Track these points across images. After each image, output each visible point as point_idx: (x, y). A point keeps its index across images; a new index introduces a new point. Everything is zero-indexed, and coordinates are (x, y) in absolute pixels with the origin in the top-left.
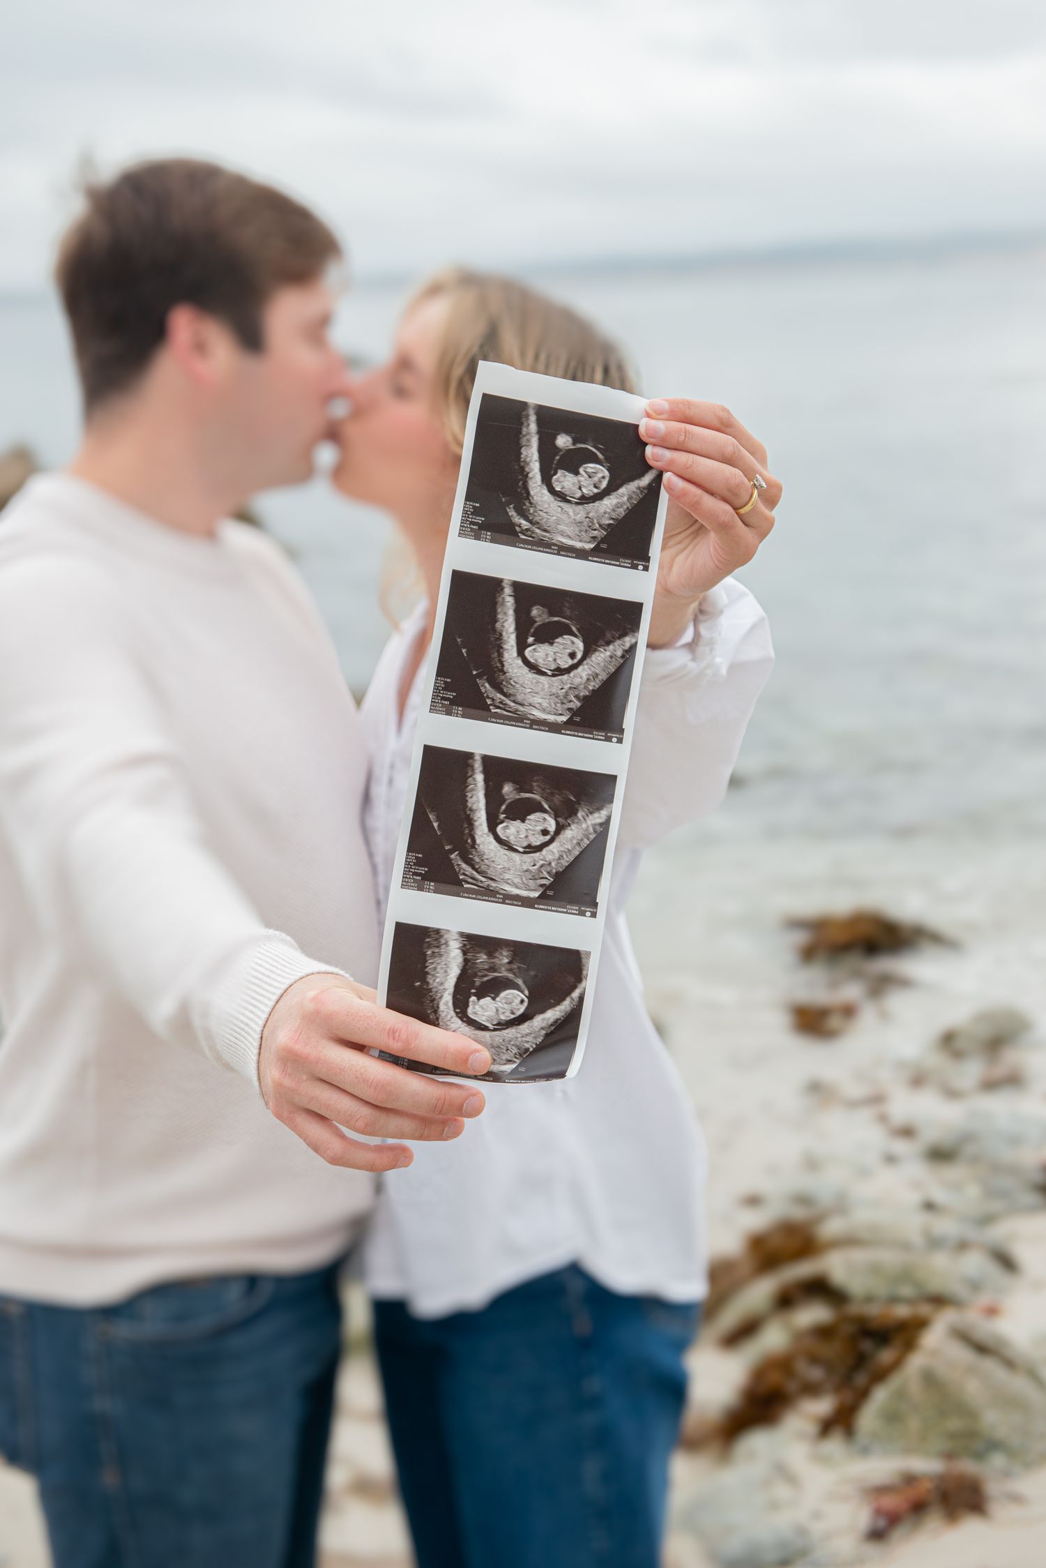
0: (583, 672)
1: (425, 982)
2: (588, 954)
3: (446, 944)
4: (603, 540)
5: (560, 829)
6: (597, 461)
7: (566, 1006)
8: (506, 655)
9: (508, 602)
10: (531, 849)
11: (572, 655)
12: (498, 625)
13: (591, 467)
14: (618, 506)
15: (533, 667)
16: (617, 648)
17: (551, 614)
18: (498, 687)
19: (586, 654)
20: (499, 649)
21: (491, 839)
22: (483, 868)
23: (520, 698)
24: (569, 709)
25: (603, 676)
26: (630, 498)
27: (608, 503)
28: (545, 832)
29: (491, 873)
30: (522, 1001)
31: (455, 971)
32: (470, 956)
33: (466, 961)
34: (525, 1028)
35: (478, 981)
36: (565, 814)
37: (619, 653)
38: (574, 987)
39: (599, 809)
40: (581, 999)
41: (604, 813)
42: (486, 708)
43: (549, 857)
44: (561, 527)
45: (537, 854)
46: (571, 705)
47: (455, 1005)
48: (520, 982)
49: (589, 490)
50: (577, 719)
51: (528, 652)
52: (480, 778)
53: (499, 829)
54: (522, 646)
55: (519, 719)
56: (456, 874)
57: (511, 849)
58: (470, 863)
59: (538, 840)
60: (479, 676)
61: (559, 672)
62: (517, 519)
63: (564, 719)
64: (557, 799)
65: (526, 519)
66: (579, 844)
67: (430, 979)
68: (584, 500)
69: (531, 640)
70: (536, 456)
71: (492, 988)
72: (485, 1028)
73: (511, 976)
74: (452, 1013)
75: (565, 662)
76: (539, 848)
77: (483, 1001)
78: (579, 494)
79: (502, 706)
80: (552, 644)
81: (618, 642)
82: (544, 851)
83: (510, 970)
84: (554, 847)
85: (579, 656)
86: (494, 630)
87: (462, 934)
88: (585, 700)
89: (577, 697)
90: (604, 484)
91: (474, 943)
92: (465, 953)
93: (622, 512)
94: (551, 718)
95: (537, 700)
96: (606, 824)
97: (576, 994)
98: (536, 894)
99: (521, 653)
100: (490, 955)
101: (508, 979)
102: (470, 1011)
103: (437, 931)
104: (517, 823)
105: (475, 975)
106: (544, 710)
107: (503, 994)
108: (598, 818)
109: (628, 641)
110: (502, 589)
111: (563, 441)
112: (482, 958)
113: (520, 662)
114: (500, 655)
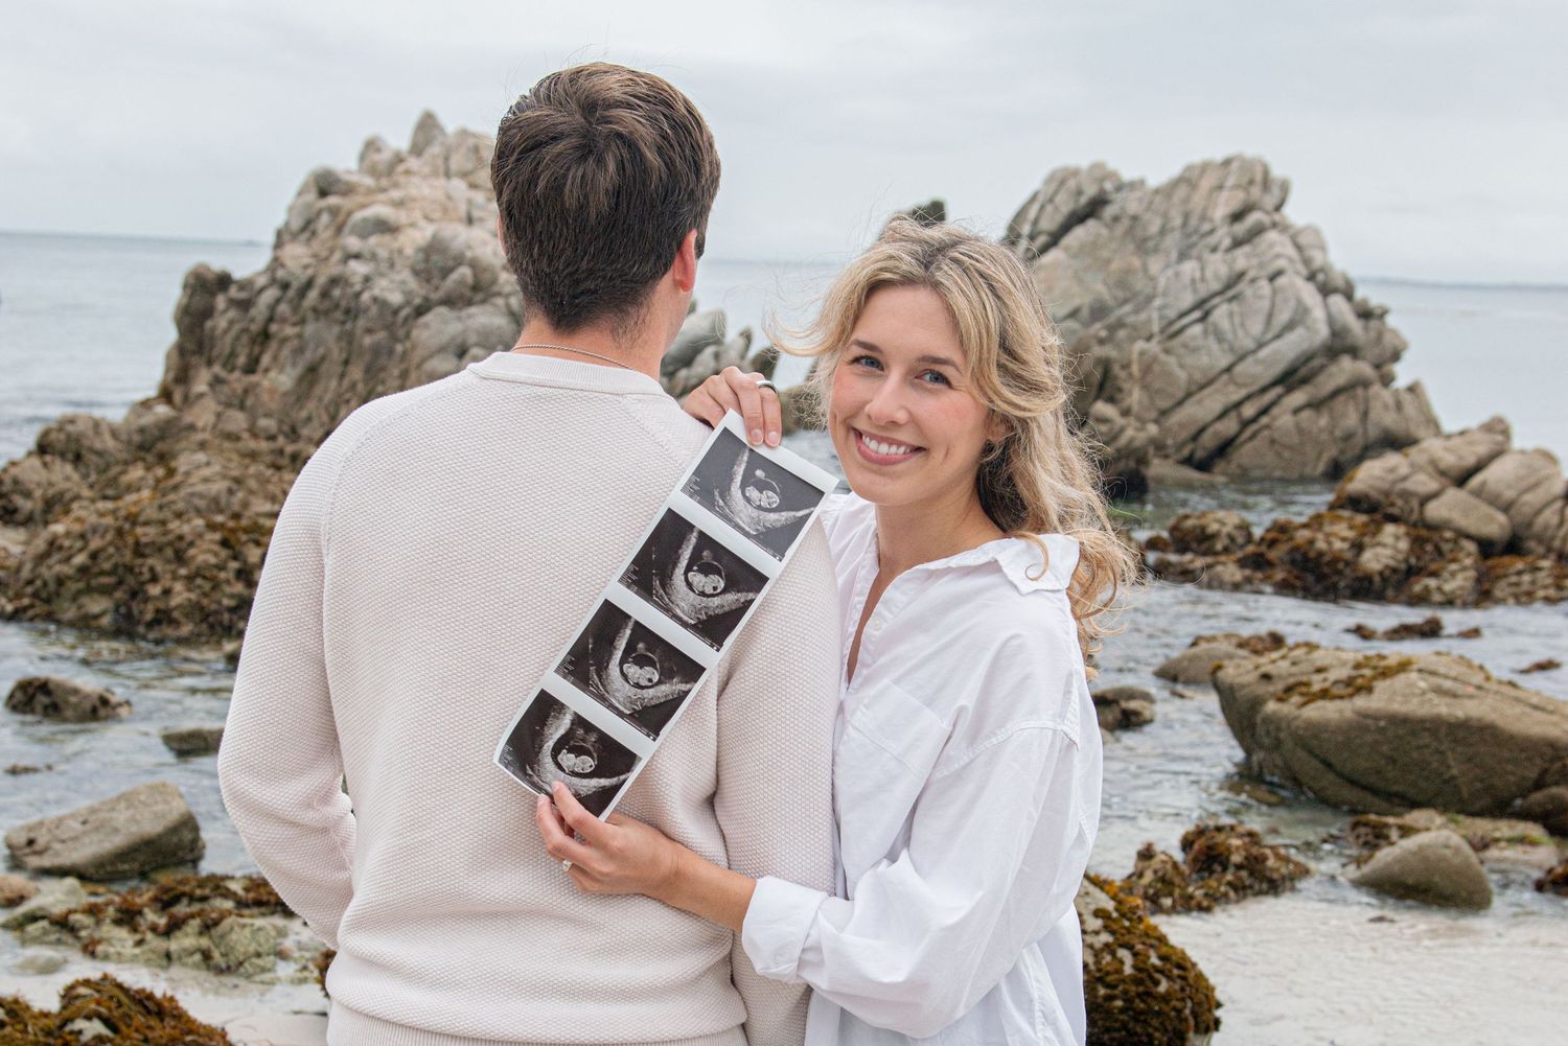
0: (716, 601)
1: (542, 728)
2: (640, 759)
3: (565, 714)
4: (762, 533)
5: (660, 682)
6: (775, 492)
7: (614, 781)
8: (677, 570)
9: (693, 539)
10: (638, 686)
11: (715, 588)
12: (680, 551)
13: (770, 493)
14: (778, 520)
15: (689, 585)
16: (742, 597)
17: (714, 559)
18: (663, 586)
19: (724, 591)
20: (675, 564)
21: (618, 669)
22: (605, 683)
23: (673, 598)
24: (698, 618)
25: (727, 609)
26: (787, 519)
27: (773, 516)
28: (650, 680)
29: (608, 688)
30: (591, 766)
31: (561, 731)
32: (574, 727)
33: (571, 729)
34: (585, 782)
35: (572, 743)
36: (666, 676)
37: (742, 600)
38: (623, 773)
39: (687, 683)
40: (624, 781)
41: (688, 686)
42: (651, 595)
43: (645, 696)
44: (741, 515)
45: (639, 690)
46: (700, 616)
47: (553, 750)
48: (595, 755)
49: (764, 504)
50: (700, 626)
51: (690, 574)
52: (628, 632)
53: (625, 666)
54: (688, 569)
55: (667, 610)
56: (588, 679)
57: (627, 680)
58: (600, 677)
59: (644, 683)
60: (656, 575)
61: (702, 594)
62: (718, 498)
63: (693, 622)
64: (666, 665)
65: (723, 500)
66: (666, 696)
67: (546, 728)
68: (759, 508)
69: (695, 568)
70: (742, 473)
71: (579, 751)
72: (563, 770)
73: (592, 749)
74: (549, 753)
75: (709, 590)
76: (642, 688)
77: (569, 755)
78: (758, 503)
79: (661, 598)
80: (706, 576)
81: (744, 594)
82: (644, 691)
83: (593, 746)
84: (651, 691)
85: (719, 591)
86: (677, 552)
87: (575, 713)
88: (710, 617)
89: (706, 613)
90: (774, 506)
91: (579, 721)
92: (572, 724)
93: (779, 525)
94: (685, 618)
95: (682, 604)
96: (686, 693)
97: (622, 777)
98: (628, 712)
99: (686, 573)
100: (586, 732)
101: (589, 750)
102: (560, 756)
103: (563, 705)
104: (637, 668)
105: (572, 739)
106: (683, 612)
107: (582, 757)
108: (684, 687)
109: (751, 596)
110: (692, 531)
111: (759, 473)
112: (581, 732)
113: (683, 578)
114: (674, 569)
